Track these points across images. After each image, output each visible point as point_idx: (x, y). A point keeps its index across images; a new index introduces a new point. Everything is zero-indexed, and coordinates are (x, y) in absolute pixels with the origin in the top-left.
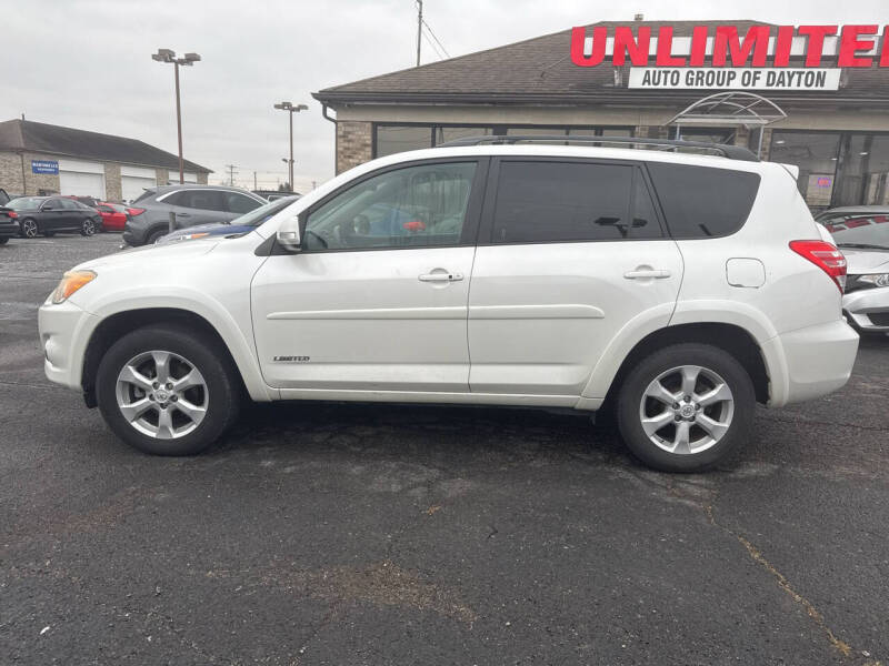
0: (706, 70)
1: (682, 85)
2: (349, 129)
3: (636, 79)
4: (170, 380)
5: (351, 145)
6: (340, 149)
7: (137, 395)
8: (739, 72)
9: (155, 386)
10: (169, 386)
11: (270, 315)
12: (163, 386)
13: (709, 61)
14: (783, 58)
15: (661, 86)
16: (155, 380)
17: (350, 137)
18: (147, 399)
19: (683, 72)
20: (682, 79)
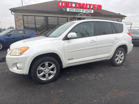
0: (77, 9)
1: (74, 11)
2: (17, 16)
3: (68, 10)
4: (48, 68)
5: (18, 19)
6: (16, 20)
7: (40, 72)
8: (82, 10)
9: (45, 69)
10: (48, 69)
11: (67, 52)
12: (47, 69)
13: (78, 8)
14: (86, 8)
15: (71, 11)
16: (45, 68)
17: (18, 18)
18: (43, 73)
19: (74, 9)
20: (74, 10)
